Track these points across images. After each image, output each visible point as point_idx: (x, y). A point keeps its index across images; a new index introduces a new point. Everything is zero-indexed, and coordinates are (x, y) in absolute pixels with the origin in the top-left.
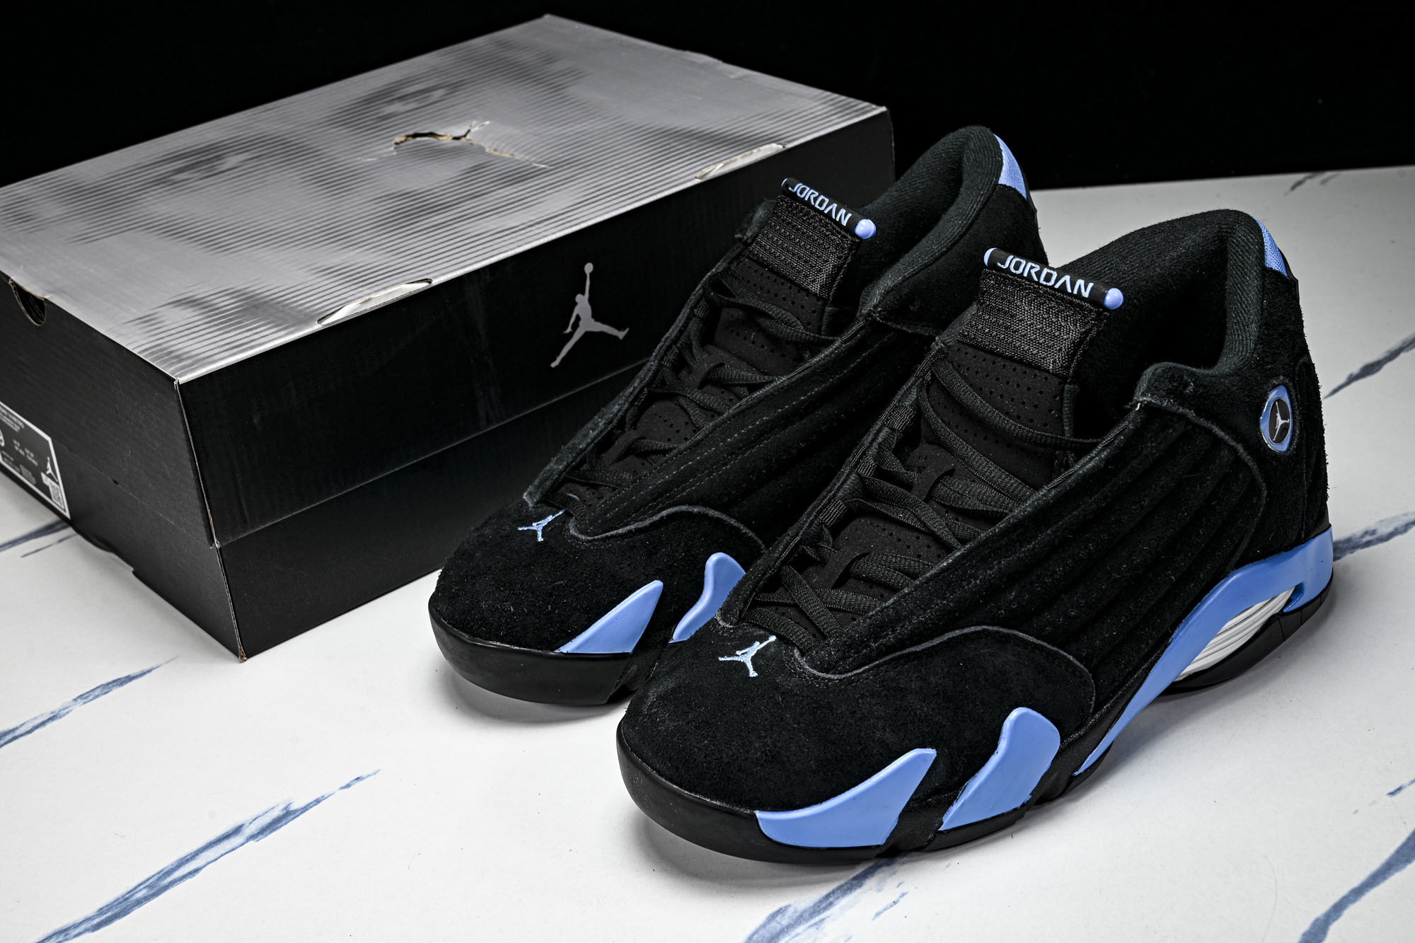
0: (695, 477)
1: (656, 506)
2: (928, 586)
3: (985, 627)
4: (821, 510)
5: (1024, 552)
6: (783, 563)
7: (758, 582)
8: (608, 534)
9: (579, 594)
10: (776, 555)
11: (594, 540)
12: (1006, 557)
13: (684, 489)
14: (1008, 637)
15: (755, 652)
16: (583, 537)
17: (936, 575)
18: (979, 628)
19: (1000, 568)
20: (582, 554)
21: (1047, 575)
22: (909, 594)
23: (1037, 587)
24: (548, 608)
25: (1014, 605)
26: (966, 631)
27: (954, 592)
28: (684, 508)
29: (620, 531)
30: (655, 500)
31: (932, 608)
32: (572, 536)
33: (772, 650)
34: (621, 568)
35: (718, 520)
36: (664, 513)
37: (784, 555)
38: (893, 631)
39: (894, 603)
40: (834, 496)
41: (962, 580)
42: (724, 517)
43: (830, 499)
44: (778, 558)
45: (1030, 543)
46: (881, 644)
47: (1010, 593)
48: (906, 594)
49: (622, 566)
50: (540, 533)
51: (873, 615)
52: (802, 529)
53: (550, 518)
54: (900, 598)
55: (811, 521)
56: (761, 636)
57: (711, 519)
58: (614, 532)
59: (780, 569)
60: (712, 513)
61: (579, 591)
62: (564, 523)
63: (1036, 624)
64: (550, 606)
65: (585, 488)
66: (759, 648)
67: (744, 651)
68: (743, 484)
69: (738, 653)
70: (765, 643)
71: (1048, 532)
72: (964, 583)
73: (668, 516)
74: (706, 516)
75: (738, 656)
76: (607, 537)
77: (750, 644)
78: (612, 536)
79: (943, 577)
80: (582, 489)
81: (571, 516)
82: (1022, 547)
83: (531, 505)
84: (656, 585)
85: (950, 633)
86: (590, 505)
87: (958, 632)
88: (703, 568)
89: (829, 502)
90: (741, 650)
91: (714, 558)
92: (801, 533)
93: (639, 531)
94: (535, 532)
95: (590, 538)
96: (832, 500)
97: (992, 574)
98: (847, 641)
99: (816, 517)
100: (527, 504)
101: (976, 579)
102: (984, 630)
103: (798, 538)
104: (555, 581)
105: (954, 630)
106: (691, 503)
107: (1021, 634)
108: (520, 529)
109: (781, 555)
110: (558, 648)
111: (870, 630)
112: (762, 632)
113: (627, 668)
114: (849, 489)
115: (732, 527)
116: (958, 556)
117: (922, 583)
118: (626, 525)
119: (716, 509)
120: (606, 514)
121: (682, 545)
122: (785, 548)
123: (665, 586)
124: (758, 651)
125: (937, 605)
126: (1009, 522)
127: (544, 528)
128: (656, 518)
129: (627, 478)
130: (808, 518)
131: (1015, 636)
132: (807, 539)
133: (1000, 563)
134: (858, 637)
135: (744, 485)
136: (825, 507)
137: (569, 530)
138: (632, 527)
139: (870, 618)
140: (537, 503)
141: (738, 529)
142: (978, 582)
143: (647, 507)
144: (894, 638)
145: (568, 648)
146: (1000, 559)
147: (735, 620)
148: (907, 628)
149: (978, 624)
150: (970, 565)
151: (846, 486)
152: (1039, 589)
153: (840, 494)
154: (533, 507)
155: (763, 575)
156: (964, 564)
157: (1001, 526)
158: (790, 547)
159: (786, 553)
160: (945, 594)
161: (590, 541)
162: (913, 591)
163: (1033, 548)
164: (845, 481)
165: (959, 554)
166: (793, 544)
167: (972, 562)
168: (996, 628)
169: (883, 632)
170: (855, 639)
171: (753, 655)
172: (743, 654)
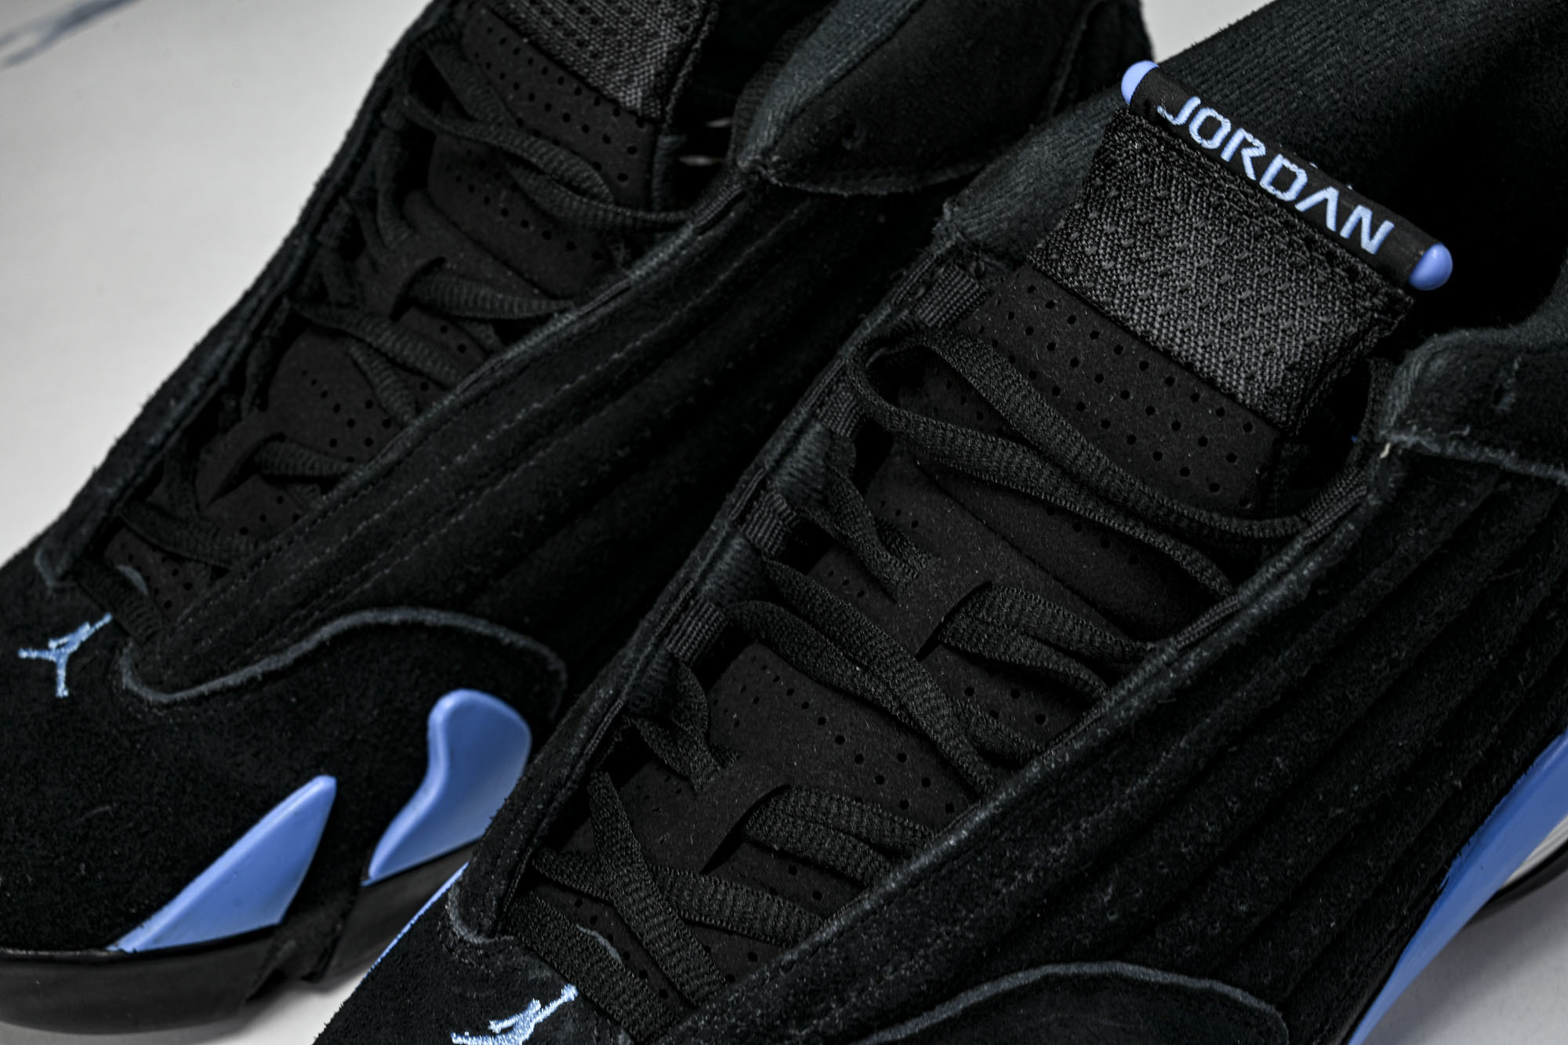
0: (390, 546)
1: (306, 618)
2: (917, 894)
3: (1049, 969)
4: (668, 628)
5: (1130, 797)
6: (590, 765)
7: (539, 822)
8: (204, 688)
9: (146, 834)
10: (574, 751)
11: (175, 703)
12: (1091, 814)
13: (365, 577)
14: (1099, 981)
15: (531, 1030)
16: (150, 695)
17: (935, 868)
18: (1035, 974)
19: (1077, 841)
20: (148, 739)
21: (1183, 838)
22: (873, 912)
23: (1162, 867)
24: (78, 870)
25: (1112, 914)
26: (1006, 984)
27: (977, 905)
28: (369, 617)
29: (231, 680)
30: (302, 605)
31: (928, 946)
32: (128, 692)
33: (569, 1027)
34: (238, 765)
35: (448, 630)
36: (326, 632)
37: (591, 748)
38: (842, 1002)
39: (840, 934)
40: (695, 592)
41: (992, 876)
42: (460, 621)
43: (686, 603)
44: (580, 755)
45: (1143, 774)
46: (815, 1032)
47: (1103, 890)
48: (867, 914)
49: (239, 759)
50: (62, 673)
51: (792, 963)
52: (627, 679)
53: (85, 631)
54: (855, 920)
55: (647, 657)
56: (544, 984)
57: (433, 630)
58: (216, 684)
59: (585, 779)
60: (432, 617)
61: (145, 828)
62: (112, 649)
63: (1163, 941)
64: (83, 866)
65: (159, 556)
66: (540, 1018)
67: (507, 1023)
68: (495, 549)
69: (495, 1026)
70: (554, 1006)
71: (1182, 744)
72: (998, 883)
73: (336, 639)
74: (420, 626)
75: (493, 1034)
76: (202, 696)
77: (520, 1008)
78: (214, 693)
79: (951, 872)
80: (152, 558)
81: (126, 634)
82: (1123, 784)
83: (50, 583)
84: (320, 786)
85: (970, 993)
86: (168, 604)
87: (987, 990)
88: (423, 728)
89: (685, 607)
90: (501, 1018)
91: (448, 703)
92: (627, 688)
93: (270, 676)
94: (52, 666)
95: (164, 698)
96: (692, 603)
97: (1062, 855)
98: (737, 1026)
99: (656, 646)
100: (42, 581)
101: (1024, 870)
102: (1046, 978)
103: (620, 703)
104: (94, 806)
105: (978, 983)
106: (383, 602)
107: (1131, 967)
108: (24, 654)
109: (583, 748)
110: (114, 940)
111: (786, 1000)
112: (547, 973)
113: (275, 949)
114: (728, 573)
115: (480, 638)
116: (983, 822)
117: (903, 888)
118: (245, 663)
119: (440, 606)
120: (196, 641)
121: (371, 693)
122: (593, 730)
123: (339, 785)
124: (537, 1025)
125: (939, 936)
126: (1094, 737)
127: (73, 658)
128: (307, 645)
129: (242, 548)
130: (639, 651)
131: (1119, 977)
132: (643, 700)
133: (1077, 827)
134: (762, 1016)
135: (498, 553)
136: (675, 620)
137: (118, 674)
138: (257, 669)
139: (787, 968)
140: (62, 578)
141: (494, 640)
142: (1029, 877)
143: (287, 622)
144: (841, 1018)
145: (135, 941)
146: (1078, 819)
147: (487, 923)
148: (872, 994)
149: (1033, 964)
150: (1008, 840)
151: (721, 566)
152: (1166, 870)
153: (708, 586)
154: (55, 590)
155: (548, 803)
156: (997, 837)
157: (1077, 746)
158: (603, 728)
159: (595, 742)
160: (955, 910)
161: (168, 706)
162: (881, 907)
163: (1153, 784)
164: (718, 556)
165: (983, 815)
166: (608, 719)
167: (1014, 832)
168: (1073, 969)
169: (816, 1004)
170: (753, 1021)
171: (527, 1036)
172: (505, 1031)
